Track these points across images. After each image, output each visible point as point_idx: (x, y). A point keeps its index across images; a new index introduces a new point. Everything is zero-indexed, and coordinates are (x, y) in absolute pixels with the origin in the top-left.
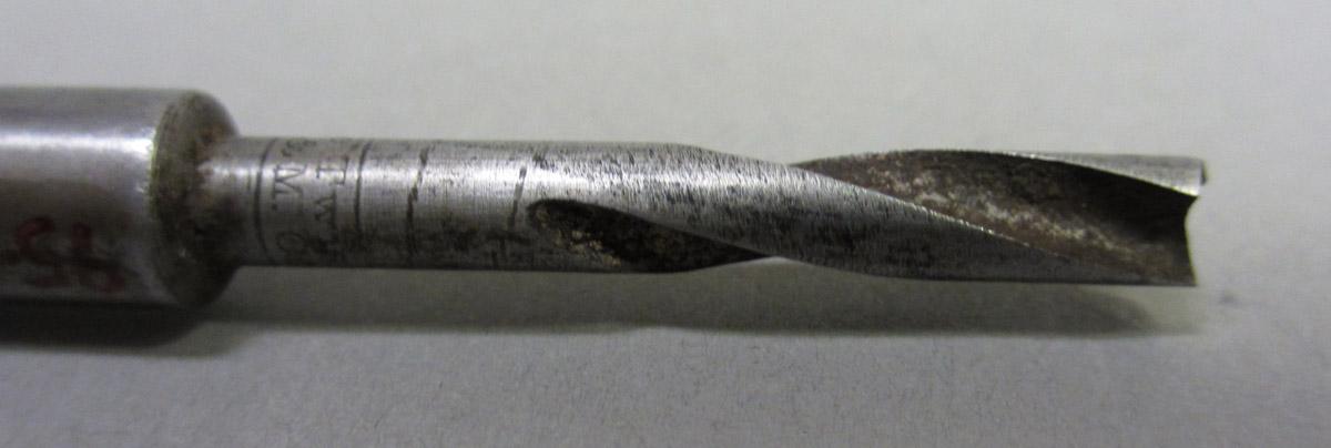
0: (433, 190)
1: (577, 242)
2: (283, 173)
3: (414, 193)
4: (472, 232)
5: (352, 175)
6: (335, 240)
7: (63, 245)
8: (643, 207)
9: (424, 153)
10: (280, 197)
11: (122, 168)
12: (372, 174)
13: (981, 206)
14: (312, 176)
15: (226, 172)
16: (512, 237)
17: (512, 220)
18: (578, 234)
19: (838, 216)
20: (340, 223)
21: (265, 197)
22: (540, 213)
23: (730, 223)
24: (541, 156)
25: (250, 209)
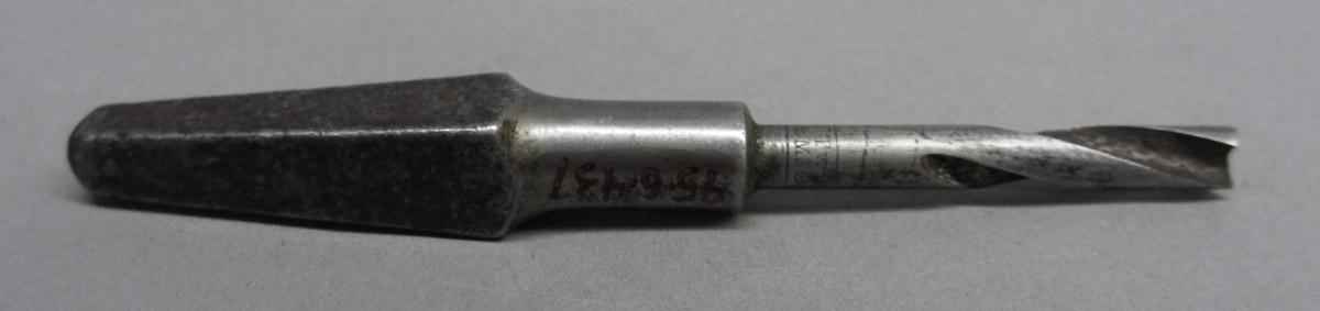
0: (874, 150)
1: (940, 174)
2: (799, 144)
3: (865, 152)
4: (892, 171)
5: (833, 144)
6: (824, 175)
7: (701, 179)
8: (975, 157)
9: (867, 131)
10: (800, 155)
11: (732, 144)
12: (844, 144)
13: (1129, 152)
14: (815, 145)
15: (770, 144)
16: (912, 172)
17: (913, 164)
18: (941, 170)
19: (1068, 159)
20: (829, 166)
21: (792, 155)
22: (926, 161)
23: (1018, 163)
24: (923, 131)
25: (785, 161)
